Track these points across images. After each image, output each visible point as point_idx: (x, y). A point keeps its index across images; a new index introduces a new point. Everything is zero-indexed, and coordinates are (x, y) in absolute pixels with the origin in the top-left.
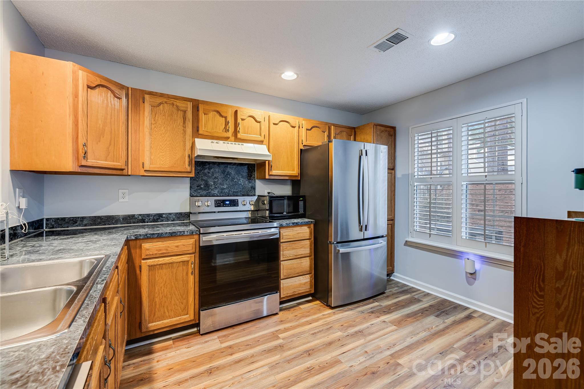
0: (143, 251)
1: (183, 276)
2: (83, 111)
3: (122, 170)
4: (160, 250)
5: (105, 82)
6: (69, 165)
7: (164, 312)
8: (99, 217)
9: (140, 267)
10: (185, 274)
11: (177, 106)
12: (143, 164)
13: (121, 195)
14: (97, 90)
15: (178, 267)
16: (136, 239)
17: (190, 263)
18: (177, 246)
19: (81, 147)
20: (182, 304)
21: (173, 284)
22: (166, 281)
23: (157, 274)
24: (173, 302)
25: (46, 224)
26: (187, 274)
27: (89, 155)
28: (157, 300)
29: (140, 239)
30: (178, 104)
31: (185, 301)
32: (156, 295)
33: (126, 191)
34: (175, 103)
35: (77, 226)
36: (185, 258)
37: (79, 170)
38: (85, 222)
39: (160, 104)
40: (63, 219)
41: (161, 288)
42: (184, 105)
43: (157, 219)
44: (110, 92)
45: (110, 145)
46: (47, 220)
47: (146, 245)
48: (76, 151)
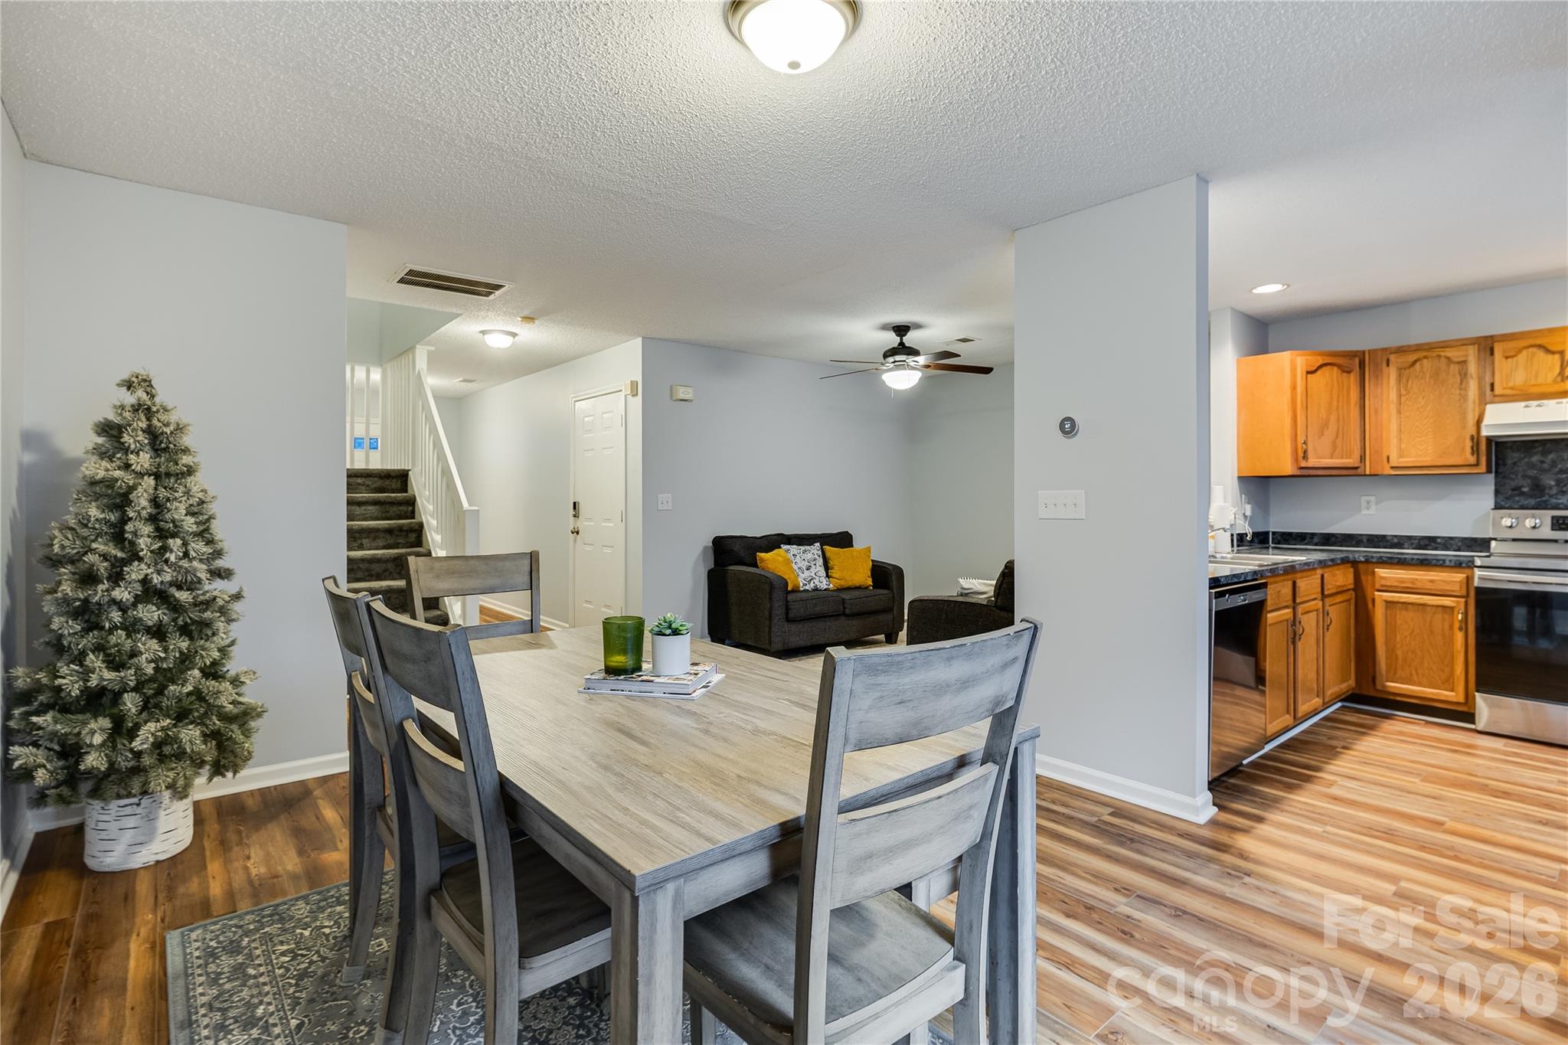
0: (1377, 579)
1: (1443, 629)
2: (1302, 403)
3: (1357, 468)
4: (1403, 582)
5: (1329, 358)
6: (1288, 468)
7: (1411, 674)
8: (1333, 535)
9: (1373, 600)
10: (1447, 626)
11: (1448, 358)
12: (1388, 458)
13: (1364, 504)
14: (1319, 372)
15: (1434, 613)
16: (1367, 562)
17: (1456, 611)
18: (1432, 581)
19: (1299, 446)
20: (1443, 672)
21: (1425, 637)
22: (1413, 631)
23: (1398, 616)
24: (1426, 665)
25: (1273, 539)
26: (1451, 627)
27: (1310, 454)
28: (1399, 653)
29: (1372, 562)
30: (1449, 354)
31: (1447, 670)
32: (1398, 646)
33: (1373, 499)
34: (1442, 354)
35: (1306, 544)
36: (1447, 602)
37: (1299, 473)
38: (1316, 540)
39: (1415, 362)
40: (1290, 534)
41: (1406, 637)
42: (1460, 353)
43: (1427, 545)
44: (1335, 368)
45: (1337, 437)
46: (1274, 533)
47: (1383, 573)
48: (1295, 451)
